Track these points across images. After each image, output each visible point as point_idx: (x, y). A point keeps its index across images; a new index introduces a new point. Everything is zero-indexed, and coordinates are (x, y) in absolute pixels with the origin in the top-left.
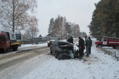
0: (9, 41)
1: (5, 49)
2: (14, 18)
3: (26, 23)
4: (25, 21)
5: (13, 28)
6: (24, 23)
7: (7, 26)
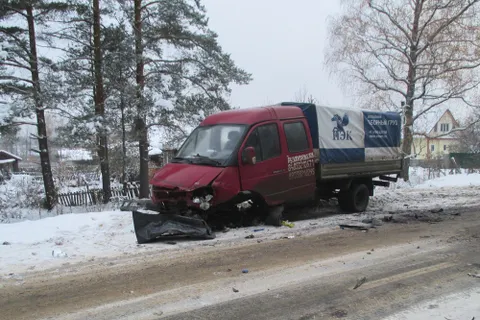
0: (311, 155)
1: (274, 203)
2: (414, 48)
3: (471, 64)
4: (470, 52)
5: (410, 95)
6: (465, 63)
7: (382, 85)
